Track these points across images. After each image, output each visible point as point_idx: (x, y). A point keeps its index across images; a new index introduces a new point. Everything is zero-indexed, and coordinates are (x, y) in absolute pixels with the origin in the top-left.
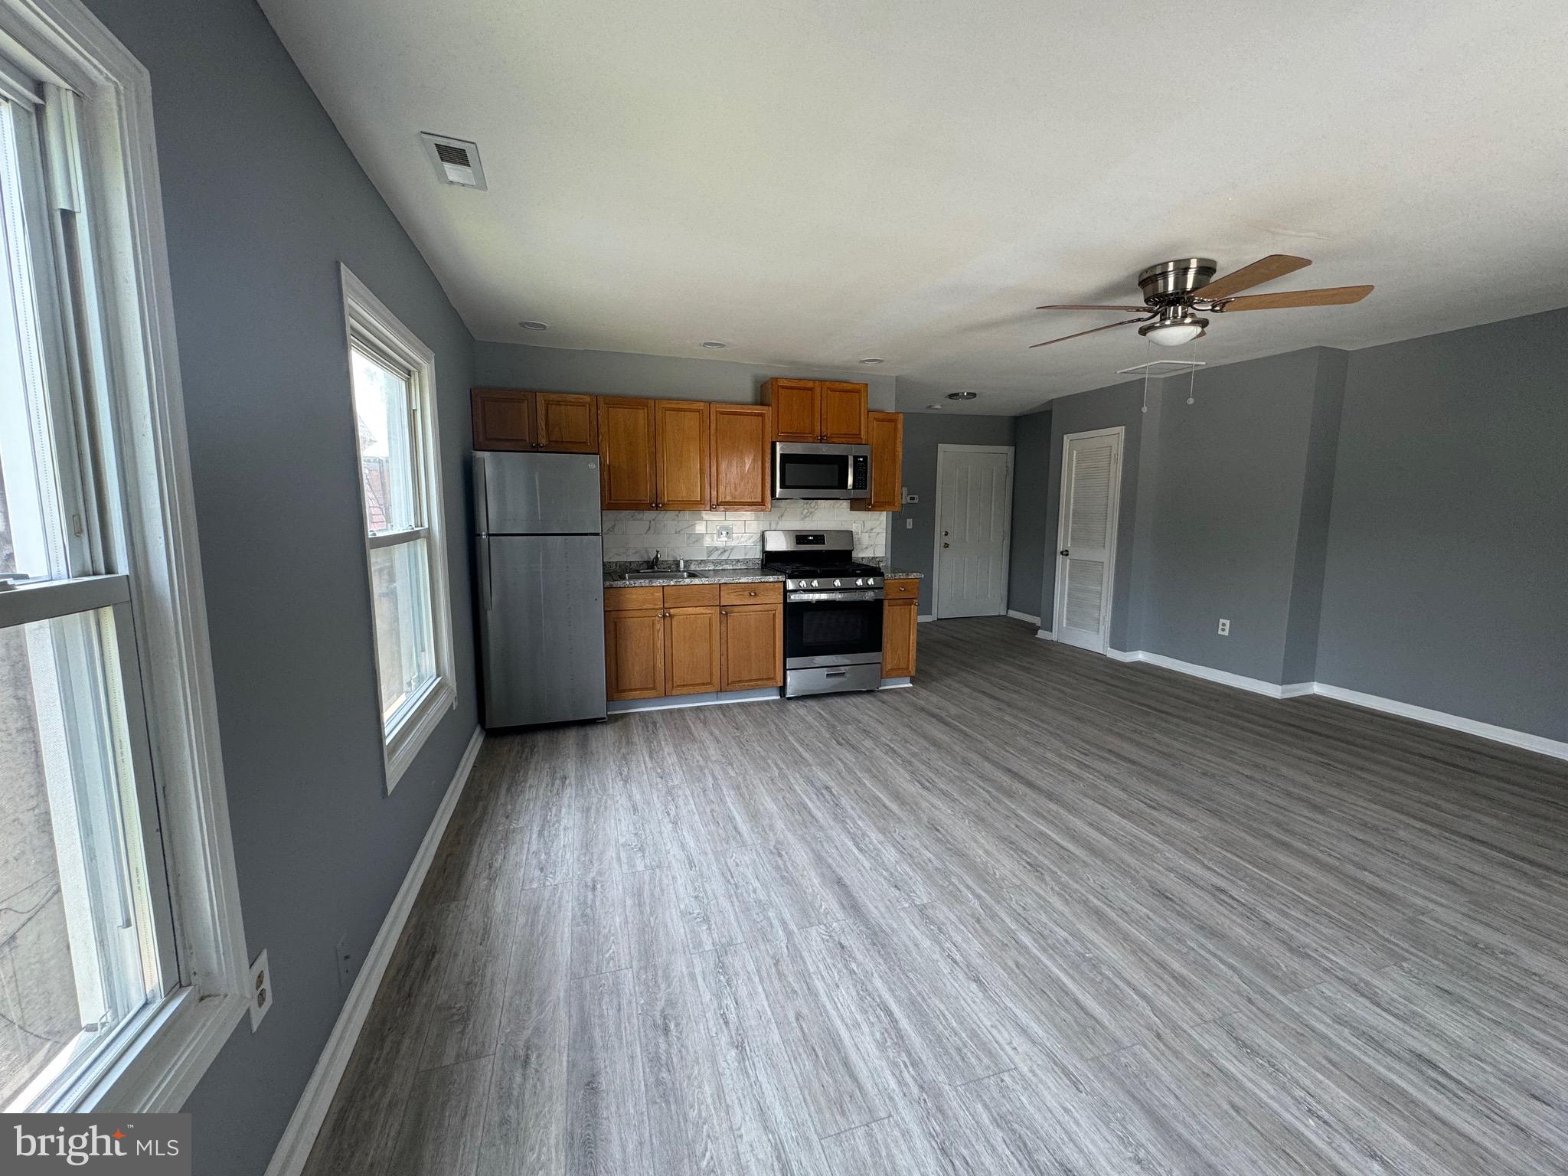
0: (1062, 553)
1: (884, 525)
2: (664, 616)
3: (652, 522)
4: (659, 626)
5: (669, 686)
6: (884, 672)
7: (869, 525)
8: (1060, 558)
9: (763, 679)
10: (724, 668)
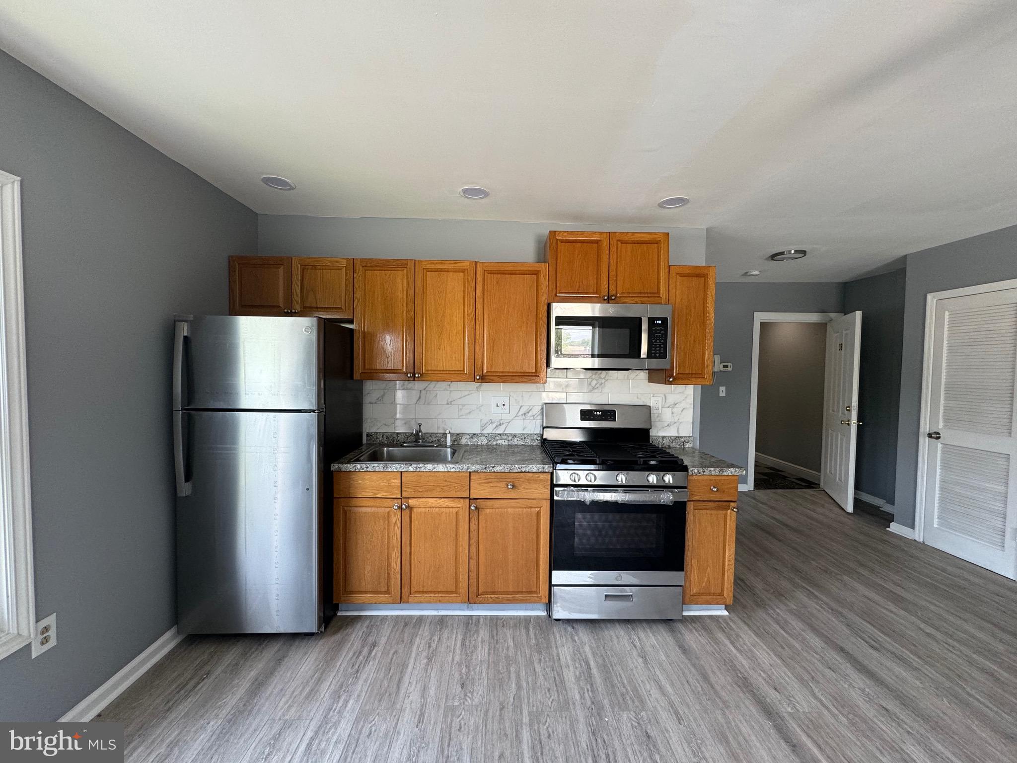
0: (930, 435)
1: (690, 400)
2: (400, 508)
3: (423, 392)
4: (395, 519)
5: (405, 591)
6: (687, 596)
7: (671, 399)
8: (924, 443)
9: (522, 592)
10: (473, 575)
